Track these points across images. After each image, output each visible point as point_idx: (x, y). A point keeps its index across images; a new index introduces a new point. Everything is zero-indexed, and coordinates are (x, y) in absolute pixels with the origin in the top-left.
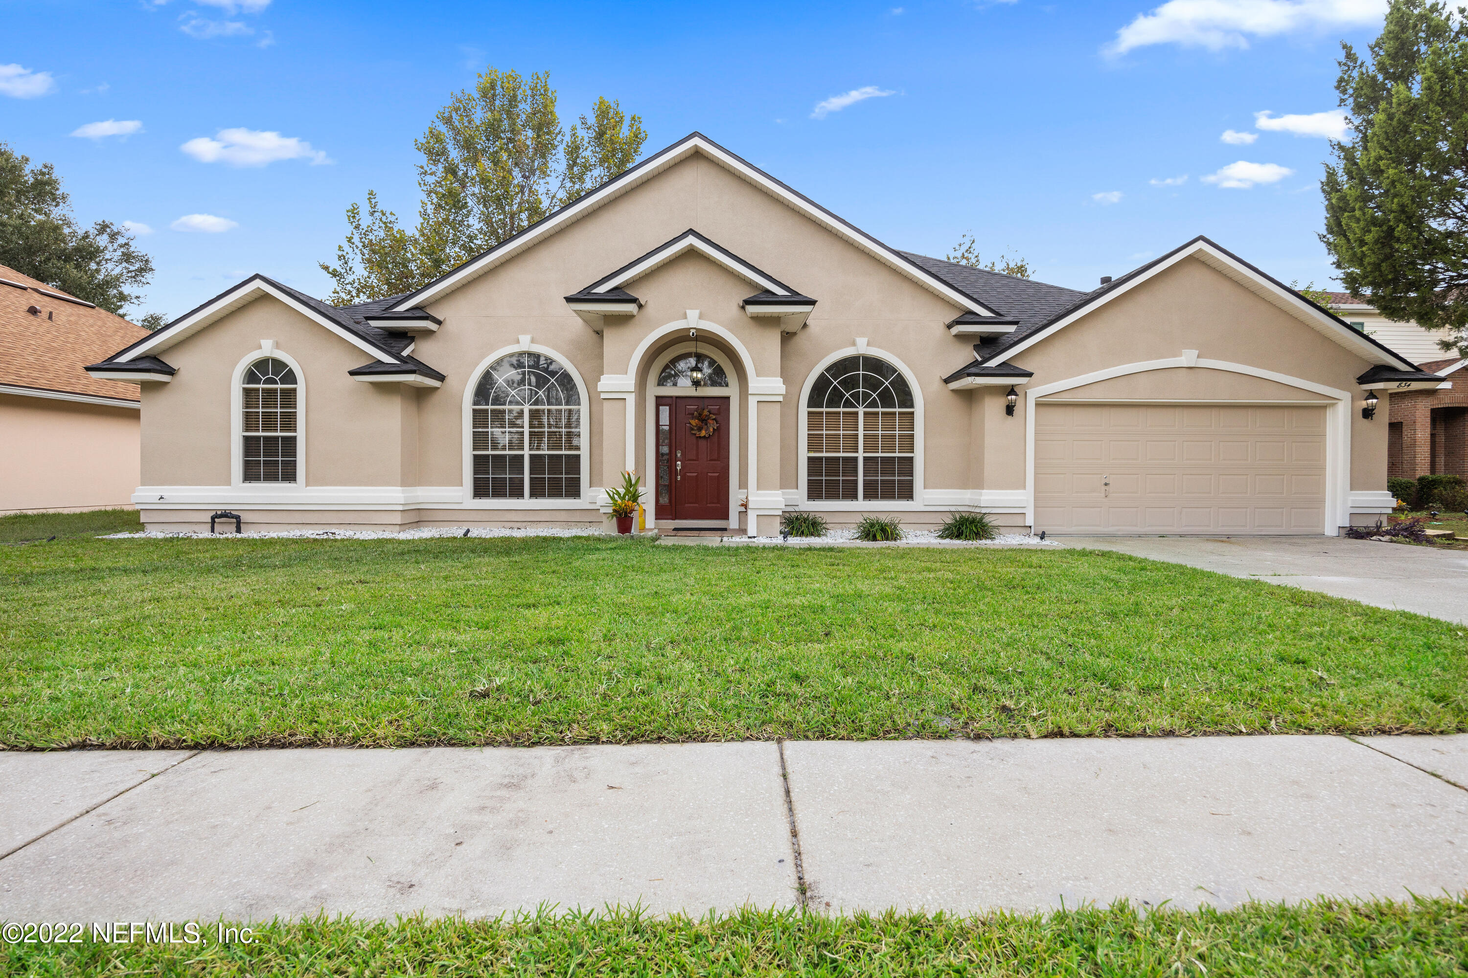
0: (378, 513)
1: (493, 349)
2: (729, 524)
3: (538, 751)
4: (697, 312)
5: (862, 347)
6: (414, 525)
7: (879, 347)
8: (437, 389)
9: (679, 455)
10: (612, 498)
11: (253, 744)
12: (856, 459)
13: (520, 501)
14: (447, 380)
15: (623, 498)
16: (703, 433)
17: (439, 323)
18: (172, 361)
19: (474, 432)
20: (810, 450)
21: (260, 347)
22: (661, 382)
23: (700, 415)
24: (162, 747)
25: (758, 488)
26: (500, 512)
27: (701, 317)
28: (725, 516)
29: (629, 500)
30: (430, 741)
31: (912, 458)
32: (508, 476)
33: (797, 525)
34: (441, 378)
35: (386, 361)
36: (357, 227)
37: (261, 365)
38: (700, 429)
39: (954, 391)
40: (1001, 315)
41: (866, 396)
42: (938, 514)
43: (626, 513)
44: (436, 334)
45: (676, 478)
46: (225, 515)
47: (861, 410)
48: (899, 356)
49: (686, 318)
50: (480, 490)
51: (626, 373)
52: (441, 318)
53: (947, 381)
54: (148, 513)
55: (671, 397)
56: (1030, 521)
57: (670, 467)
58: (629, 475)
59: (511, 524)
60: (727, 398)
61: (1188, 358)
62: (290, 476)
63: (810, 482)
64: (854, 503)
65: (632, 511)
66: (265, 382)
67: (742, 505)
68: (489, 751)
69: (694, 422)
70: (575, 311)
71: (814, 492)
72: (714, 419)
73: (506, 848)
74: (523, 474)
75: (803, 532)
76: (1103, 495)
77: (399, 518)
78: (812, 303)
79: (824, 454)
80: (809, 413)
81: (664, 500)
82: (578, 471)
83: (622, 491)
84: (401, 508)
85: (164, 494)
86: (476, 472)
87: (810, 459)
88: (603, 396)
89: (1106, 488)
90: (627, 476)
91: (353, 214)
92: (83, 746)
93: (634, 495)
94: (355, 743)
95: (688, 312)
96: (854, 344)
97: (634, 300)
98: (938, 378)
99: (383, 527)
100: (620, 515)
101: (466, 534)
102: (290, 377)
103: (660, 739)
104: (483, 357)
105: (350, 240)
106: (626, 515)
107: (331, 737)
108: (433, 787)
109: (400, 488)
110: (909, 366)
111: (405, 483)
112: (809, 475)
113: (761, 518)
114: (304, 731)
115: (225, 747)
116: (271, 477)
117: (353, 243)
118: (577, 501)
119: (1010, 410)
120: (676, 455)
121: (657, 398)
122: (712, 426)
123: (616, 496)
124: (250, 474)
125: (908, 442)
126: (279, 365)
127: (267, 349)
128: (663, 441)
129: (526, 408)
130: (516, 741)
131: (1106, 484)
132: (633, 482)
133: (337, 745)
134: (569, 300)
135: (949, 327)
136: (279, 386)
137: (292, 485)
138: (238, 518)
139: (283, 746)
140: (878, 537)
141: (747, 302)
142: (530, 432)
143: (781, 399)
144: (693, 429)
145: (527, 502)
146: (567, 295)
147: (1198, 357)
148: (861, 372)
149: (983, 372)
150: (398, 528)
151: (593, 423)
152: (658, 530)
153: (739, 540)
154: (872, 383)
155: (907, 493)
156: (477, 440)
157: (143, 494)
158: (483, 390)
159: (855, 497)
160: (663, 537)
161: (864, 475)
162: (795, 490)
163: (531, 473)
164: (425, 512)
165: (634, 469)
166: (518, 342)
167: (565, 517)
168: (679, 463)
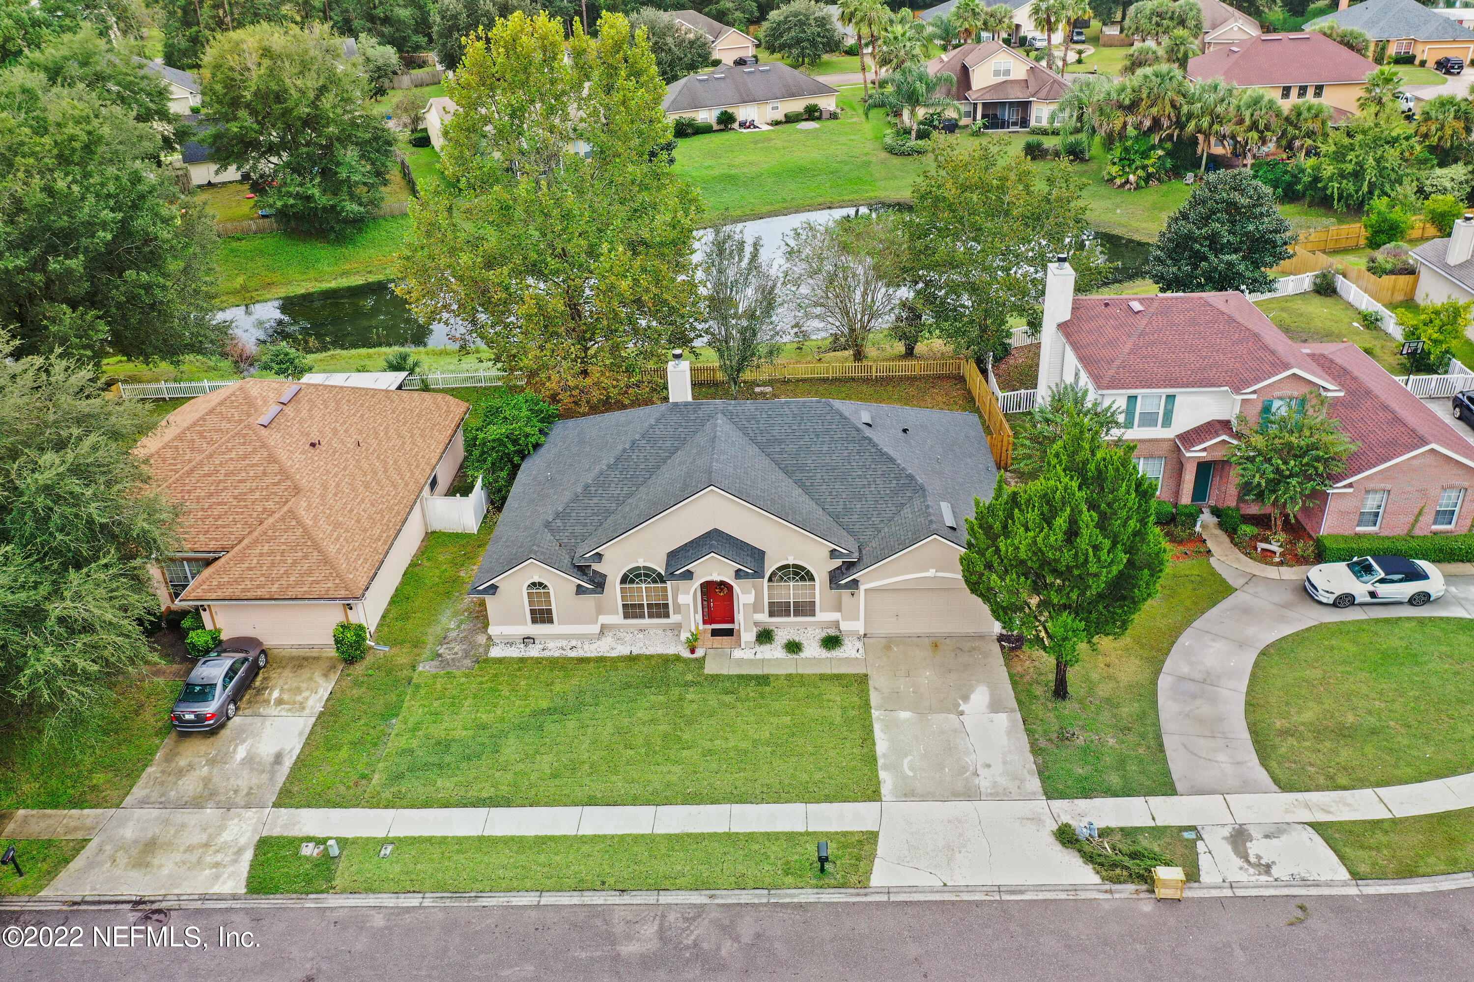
4: (716, 574)
5: (791, 561)
7: (799, 560)
9: (712, 601)
12: (790, 602)
13: (644, 620)
16: (722, 594)
19: (621, 595)
20: (769, 601)
21: (532, 578)
23: (720, 587)
25: (745, 632)
26: (636, 625)
31: (815, 601)
32: (637, 611)
37: (534, 584)
38: (720, 592)
41: (794, 579)
42: (825, 622)
46: (528, 637)
47: (791, 584)
48: (809, 565)
49: (712, 575)
50: (626, 616)
51: (689, 594)
53: (828, 575)
54: (496, 638)
56: (861, 632)
59: (640, 628)
61: (931, 573)
62: (550, 621)
64: (790, 620)
66: (536, 590)
71: (772, 614)
74: (644, 610)
76: (895, 619)
79: (775, 601)
80: (769, 586)
85: (501, 630)
86: (624, 609)
89: (897, 617)
93: (695, 639)
96: (787, 560)
102: (546, 588)
110: (812, 567)
112: (769, 609)
116: (543, 621)
119: (853, 595)
120: (710, 601)
122: (726, 591)
124: (534, 621)
125: (813, 596)
126: (540, 584)
127: (535, 579)
131: (897, 615)
132: (695, 634)
136: (542, 591)
137: (553, 626)
138: (534, 642)
142: (646, 595)
143: (752, 603)
145: (647, 621)
147: (936, 572)
148: (791, 570)
152: (705, 631)
153: (737, 654)
154: (796, 574)
155: (813, 614)
156: (623, 598)
157: (493, 630)
158: (624, 580)
159: (790, 616)
160: (708, 652)
161: (794, 608)
162: (763, 614)
163: (648, 610)
164: (604, 626)
165: (694, 628)
166: (638, 563)
167: (663, 625)
168: (712, 604)
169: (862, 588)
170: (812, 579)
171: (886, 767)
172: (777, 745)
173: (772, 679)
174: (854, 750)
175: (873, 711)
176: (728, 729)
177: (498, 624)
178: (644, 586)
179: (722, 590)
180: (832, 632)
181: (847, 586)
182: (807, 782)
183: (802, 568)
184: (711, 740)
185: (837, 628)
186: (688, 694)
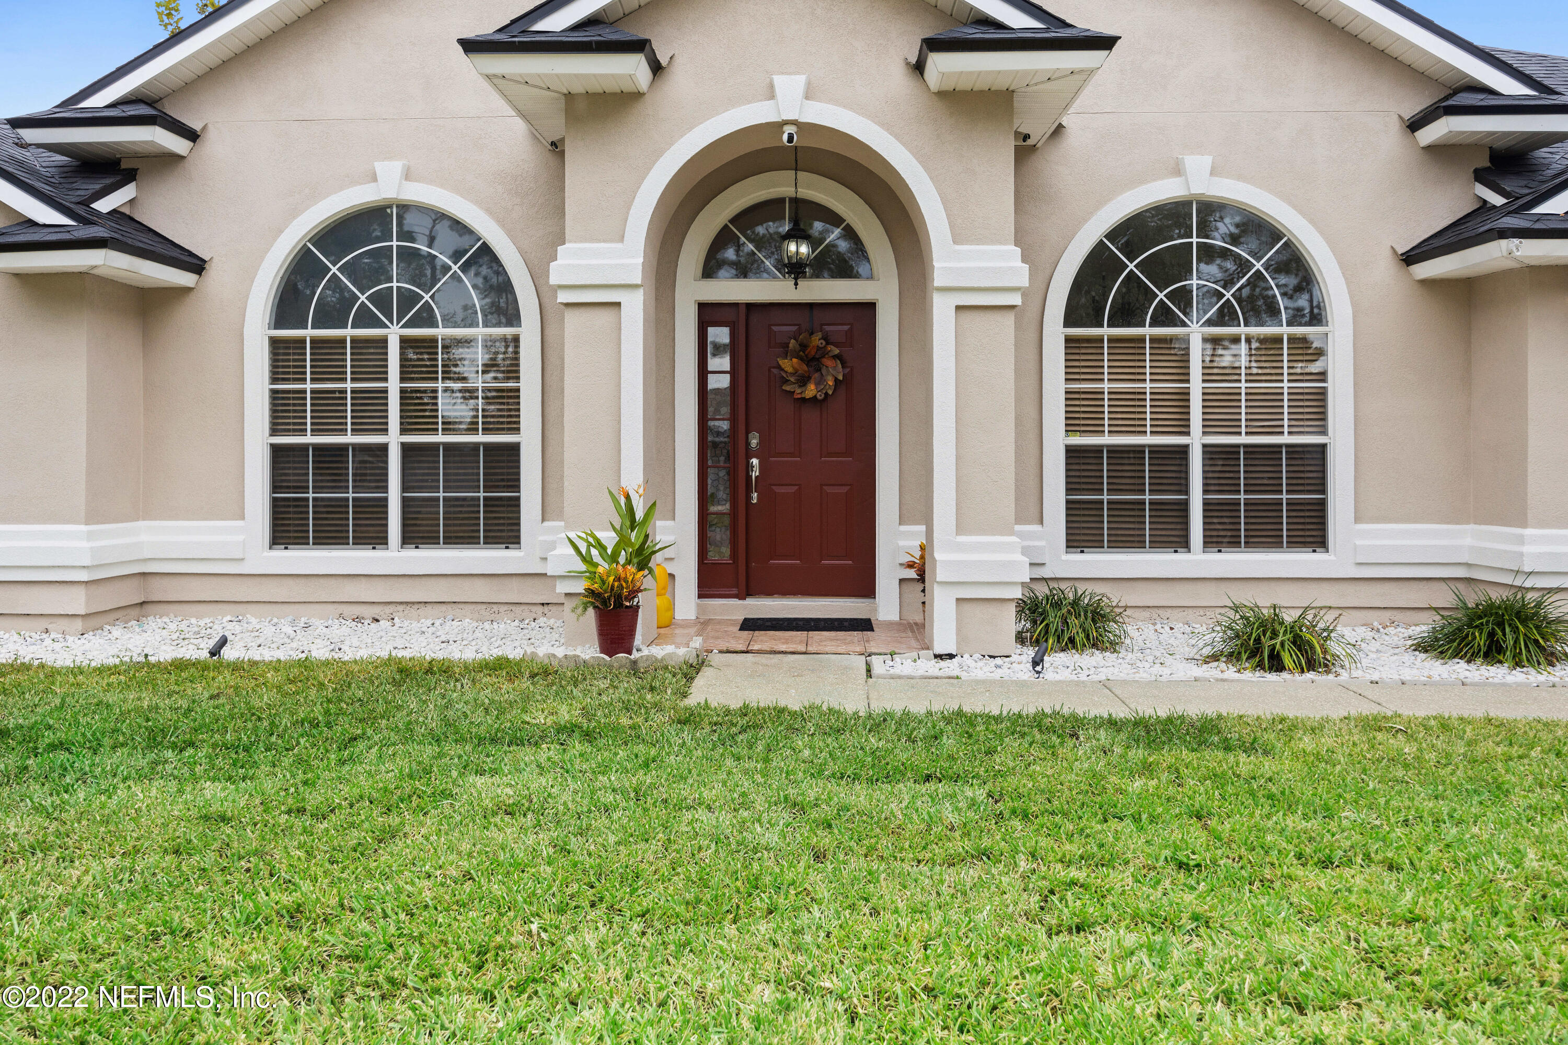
0: (35, 590)
1: (315, 195)
2: (875, 610)
4: (801, 76)
5: (1198, 179)
6: (135, 612)
7: (1240, 178)
8: (186, 291)
9: (754, 442)
10: (586, 559)
12: (1183, 451)
13: (378, 554)
14: (212, 272)
15: (614, 558)
16: (811, 390)
17: (192, 136)
19: (274, 392)
20: (1070, 428)
22: (710, 270)
23: (804, 346)
25: (960, 529)
26: (333, 581)
27: (809, 94)
28: (867, 589)
29: (629, 562)
31: (1323, 447)
32: (351, 495)
33: (1054, 619)
34: (197, 265)
35: (41, 220)
38: (803, 381)
39: (1428, 284)
40: (1551, 91)
41: (1208, 297)
43: (619, 598)
44: (186, 160)
45: (748, 498)
47: (1196, 332)
48: (1288, 199)
49: (772, 93)
50: (286, 529)
51: (621, 239)
52: (196, 126)
53: (1410, 258)
55: (735, 305)
57: (732, 474)
58: (628, 497)
59: (359, 609)
60: (869, 308)
63: (1071, 506)
64: (1181, 556)
65: (634, 593)
67: (910, 565)
69: (789, 365)
70: (488, 77)
72: (836, 357)
74: (385, 489)
75: (1072, 640)
77: (82, 599)
78: (1106, 43)
79: (1106, 440)
80: (1069, 340)
81: (721, 553)
82: (514, 483)
83: (609, 538)
84: (84, 576)
86: (277, 483)
87: (1072, 453)
88: (564, 297)
90: (623, 501)
93: (640, 551)
95: (778, 80)
96: (1177, 170)
97: (638, 46)
98: (1388, 253)
99: (44, 623)
100: (605, 602)
104: (294, 213)
106: (619, 604)
109: (83, 528)
110: (1312, 221)
111: (94, 516)
112: (1069, 491)
113: (967, 607)
118: (512, 553)
120: (748, 443)
121: (703, 308)
122: (833, 372)
123: (594, 552)
125: (1314, 408)
128: (717, 411)
129: (394, 333)
132: (639, 515)
134: (471, 46)
135: (1414, 125)
140: (1287, 660)
141: (933, 45)
142: (403, 391)
143: (1016, 299)
144: (786, 381)
145: (395, 557)
146: (469, 34)
148: (1195, 239)
149: (1538, 226)
150: (79, 624)
151: (549, 368)
152: (705, 623)
153: (912, 667)
155: (1310, 528)
156: (282, 407)
158: (295, 291)
159: (1183, 543)
160: (716, 658)
161: (1205, 492)
162: (1036, 528)
163: (405, 488)
164: (155, 583)
165: (640, 479)
166: (374, 179)
167: (481, 591)
168: (755, 461)
170: (1309, 303)
179: (812, 362)
183: (1256, 229)
185: (1443, 585)
186: (494, 772)
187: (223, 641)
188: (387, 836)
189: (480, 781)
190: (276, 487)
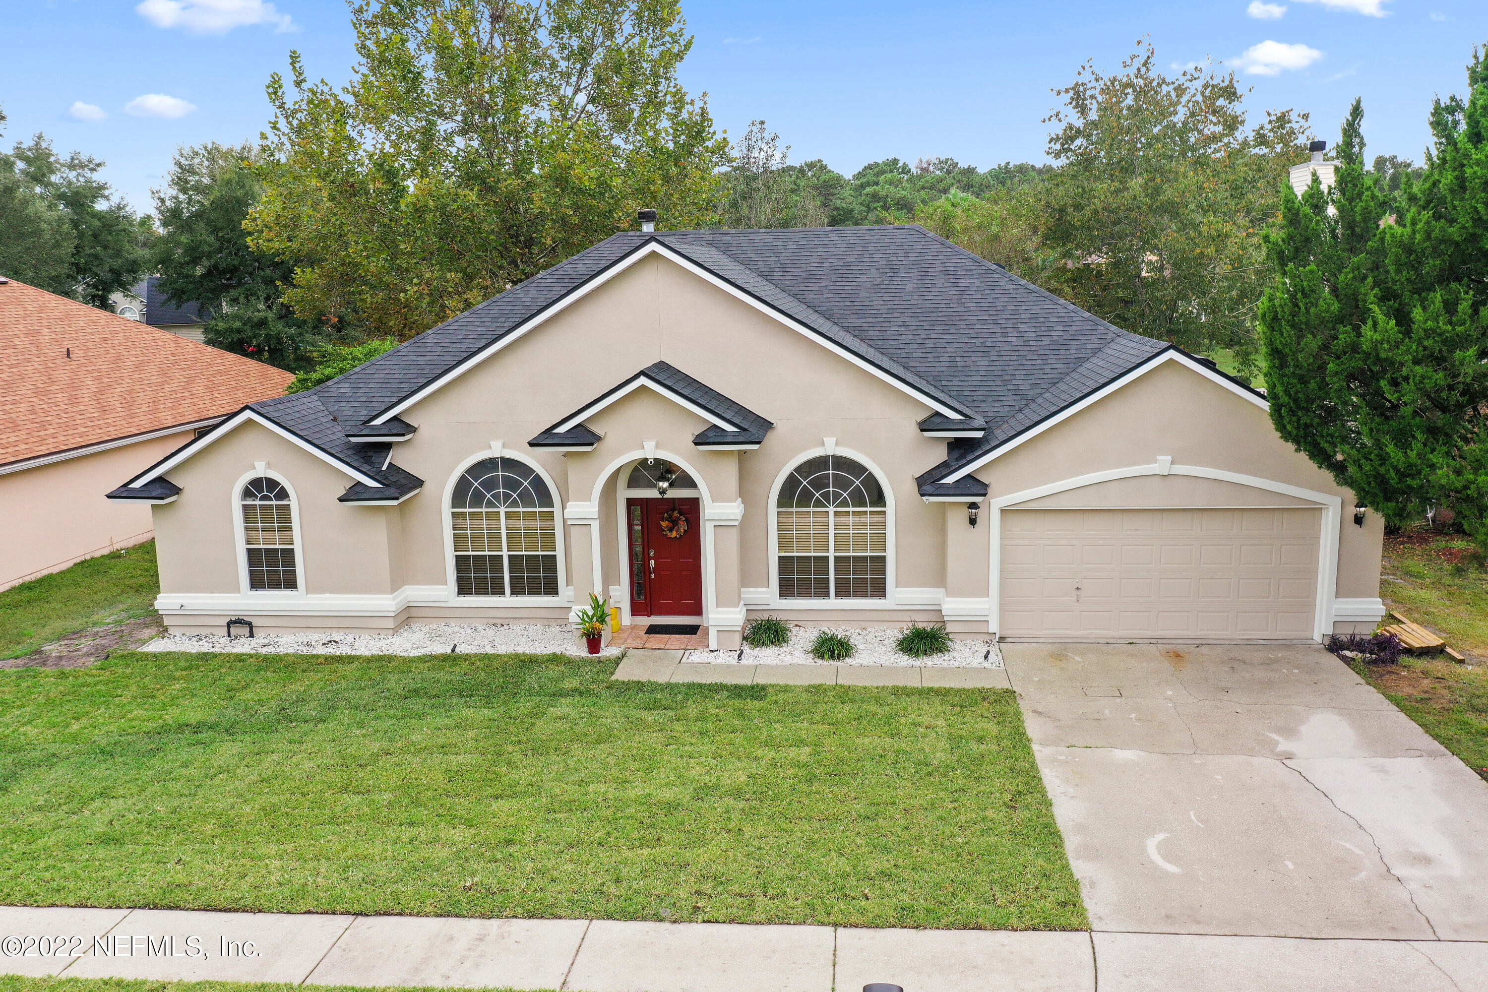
0: (373, 619)
1: (466, 455)
2: (703, 621)
3: (493, 921)
4: (653, 443)
5: (830, 448)
6: (405, 622)
7: (848, 447)
9: (652, 554)
11: (377, 914)
12: (827, 559)
13: (501, 599)
14: (428, 487)
15: (591, 619)
16: (674, 534)
17: (414, 430)
18: (177, 481)
19: (454, 534)
20: (780, 549)
21: (254, 468)
22: (631, 484)
23: (670, 516)
24: (341, 914)
25: (718, 606)
26: (483, 610)
27: (657, 447)
28: (699, 613)
29: (598, 620)
30: (448, 915)
31: (884, 557)
32: (489, 575)
33: (757, 635)
34: (420, 484)
35: (370, 486)
36: (281, 106)
37: (257, 483)
38: (671, 530)
41: (837, 496)
42: (907, 613)
44: (412, 441)
45: (650, 577)
46: (239, 622)
47: (831, 510)
48: (868, 455)
49: (643, 448)
50: (463, 589)
51: (590, 500)
52: (416, 425)
53: (920, 481)
54: (170, 618)
55: (643, 501)
56: (994, 627)
57: (644, 566)
58: (596, 598)
59: (494, 621)
60: (698, 499)
61: (1162, 464)
62: (291, 584)
63: (781, 580)
64: (826, 601)
65: (601, 631)
66: (261, 499)
68: (472, 920)
69: (664, 524)
71: (786, 589)
72: (684, 521)
73: (477, 965)
74: (503, 573)
75: (765, 642)
76: (1075, 599)
77: (392, 623)
79: (795, 554)
80: (779, 514)
81: (640, 599)
82: (554, 570)
83: (589, 609)
84: (393, 614)
85: (183, 602)
86: (459, 570)
87: (781, 559)
89: (1078, 592)
91: (275, 89)
92: (309, 912)
93: (601, 616)
94: (418, 915)
95: (644, 444)
96: (823, 444)
97: (591, 442)
98: (911, 478)
99: (378, 631)
100: (589, 636)
101: (453, 650)
102: (283, 494)
103: (542, 917)
104: (458, 462)
105: (275, 127)
106: (594, 636)
107: (408, 911)
108: (452, 939)
109: (391, 596)
110: (880, 466)
111: (393, 589)
112: (780, 574)
113: (721, 633)
114: (397, 909)
115: (366, 915)
116: (274, 585)
117: (278, 130)
118: (556, 600)
119: (973, 521)
120: (649, 554)
121: (628, 499)
122: (683, 527)
123: (585, 616)
124: (256, 583)
125: (880, 540)
126: (272, 484)
127: (261, 471)
128: (636, 541)
130: (483, 916)
131: (1078, 589)
132: (601, 602)
133: (411, 915)
135: (920, 425)
136: (274, 503)
137: (294, 593)
138: (250, 625)
139: (389, 915)
140: (827, 657)
141: (697, 443)
142: (507, 533)
143: (737, 523)
144: (664, 530)
145: (508, 600)
147: (1172, 463)
148: (831, 472)
149: (937, 492)
150: (391, 631)
152: (633, 627)
153: (698, 657)
154: (843, 484)
155: (879, 589)
156: (459, 540)
157: (164, 602)
158: (461, 493)
159: (827, 595)
160: (631, 652)
161: (836, 574)
162: (766, 589)
163: (510, 572)
164: (413, 610)
165: (601, 589)
166: (490, 448)
167: (545, 614)
168: (652, 561)
169: (996, 502)
170: (879, 498)
171: (1092, 854)
172: (761, 796)
173: (771, 691)
174: (990, 813)
175: (1035, 747)
176: (634, 766)
177: (179, 588)
178: (502, 510)
179: (674, 523)
180: (925, 623)
181: (959, 488)
182: (845, 876)
183: (856, 468)
184: (582, 783)
185: (933, 613)
186: (556, 707)
187: (455, 646)
188: (533, 725)
189: (552, 709)
190: (458, 571)
